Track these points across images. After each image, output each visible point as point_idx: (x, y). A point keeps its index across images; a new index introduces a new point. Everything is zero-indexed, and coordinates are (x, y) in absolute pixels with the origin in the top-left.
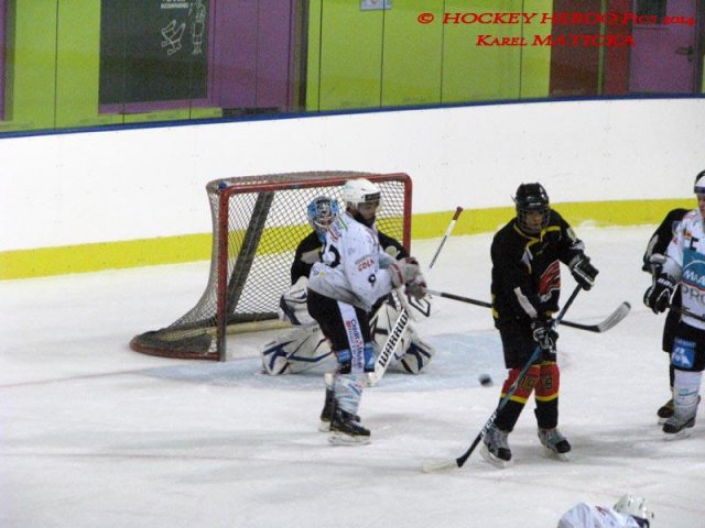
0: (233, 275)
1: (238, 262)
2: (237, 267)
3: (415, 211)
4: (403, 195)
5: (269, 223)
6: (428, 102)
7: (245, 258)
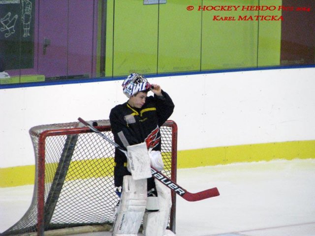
0: (50, 194)
1: (53, 185)
2: (52, 189)
3: (180, 147)
4: (171, 136)
5: (75, 157)
6: (192, 70)
7: (57, 182)
